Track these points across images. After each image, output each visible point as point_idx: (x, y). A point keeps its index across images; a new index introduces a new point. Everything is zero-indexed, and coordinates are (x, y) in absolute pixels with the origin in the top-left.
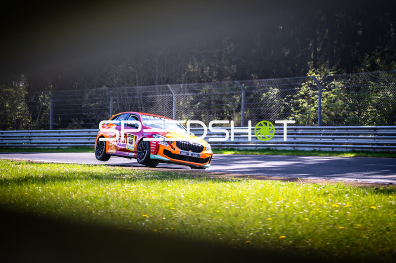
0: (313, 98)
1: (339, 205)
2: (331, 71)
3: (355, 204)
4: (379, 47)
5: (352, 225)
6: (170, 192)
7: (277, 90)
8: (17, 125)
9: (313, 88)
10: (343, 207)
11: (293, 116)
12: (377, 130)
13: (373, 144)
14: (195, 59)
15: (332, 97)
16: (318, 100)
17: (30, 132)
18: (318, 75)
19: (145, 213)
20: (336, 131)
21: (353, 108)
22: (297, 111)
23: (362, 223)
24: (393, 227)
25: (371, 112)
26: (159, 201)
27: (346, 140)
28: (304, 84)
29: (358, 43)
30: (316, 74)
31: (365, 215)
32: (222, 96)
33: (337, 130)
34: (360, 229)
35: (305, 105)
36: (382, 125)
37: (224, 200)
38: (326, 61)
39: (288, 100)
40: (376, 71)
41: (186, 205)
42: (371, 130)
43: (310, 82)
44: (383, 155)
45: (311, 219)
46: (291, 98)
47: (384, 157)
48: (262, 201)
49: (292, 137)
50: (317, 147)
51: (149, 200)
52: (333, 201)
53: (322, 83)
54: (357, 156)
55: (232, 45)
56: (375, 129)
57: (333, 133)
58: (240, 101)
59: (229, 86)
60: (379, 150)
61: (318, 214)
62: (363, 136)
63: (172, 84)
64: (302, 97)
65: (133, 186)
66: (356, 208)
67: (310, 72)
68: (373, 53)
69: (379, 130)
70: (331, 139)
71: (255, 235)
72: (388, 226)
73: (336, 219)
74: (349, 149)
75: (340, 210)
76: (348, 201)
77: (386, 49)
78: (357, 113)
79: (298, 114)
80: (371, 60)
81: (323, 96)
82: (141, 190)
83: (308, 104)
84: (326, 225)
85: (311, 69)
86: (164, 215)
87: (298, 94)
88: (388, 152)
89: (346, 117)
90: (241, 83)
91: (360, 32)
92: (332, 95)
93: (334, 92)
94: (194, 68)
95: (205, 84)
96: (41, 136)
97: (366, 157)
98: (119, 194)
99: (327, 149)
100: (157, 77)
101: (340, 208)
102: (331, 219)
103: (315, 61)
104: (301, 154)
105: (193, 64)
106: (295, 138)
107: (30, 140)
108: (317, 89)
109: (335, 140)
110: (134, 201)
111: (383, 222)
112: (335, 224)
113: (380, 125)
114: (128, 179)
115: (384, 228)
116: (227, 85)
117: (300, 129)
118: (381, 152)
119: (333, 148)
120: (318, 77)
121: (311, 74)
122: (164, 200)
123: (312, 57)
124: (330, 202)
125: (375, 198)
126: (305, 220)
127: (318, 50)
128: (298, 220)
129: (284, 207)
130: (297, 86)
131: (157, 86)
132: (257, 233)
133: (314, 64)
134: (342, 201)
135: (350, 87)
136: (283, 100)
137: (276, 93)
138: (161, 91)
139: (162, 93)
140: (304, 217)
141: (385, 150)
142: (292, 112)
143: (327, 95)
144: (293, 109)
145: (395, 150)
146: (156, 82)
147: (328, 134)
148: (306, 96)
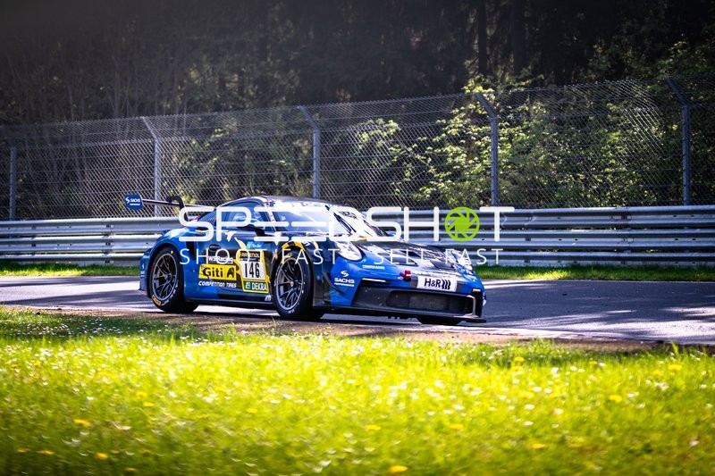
0: (478, 143)
1: (536, 393)
2: (518, 81)
3: (573, 392)
4: (629, 23)
5: (562, 441)
6: (145, 367)
7: (396, 125)
9: (480, 120)
10: (547, 397)
11: (432, 186)
12: (629, 217)
13: (620, 250)
14: (205, 57)
15: (522, 142)
18: (490, 90)
19: (84, 416)
20: (534, 221)
21: (570, 166)
22: (443, 175)
23: (589, 433)
24: (661, 444)
25: (614, 174)
26: (118, 387)
27: (573, 240)
28: (457, 111)
29: (581, 15)
30: (485, 87)
31: (596, 417)
32: (268, 140)
33: (535, 218)
34: (581, 450)
35: (461, 159)
36: (641, 205)
37: (270, 385)
38: (508, 57)
39: (420, 150)
40: (624, 79)
41: (181, 397)
42: (615, 217)
43: (472, 106)
44: (646, 274)
45: (472, 426)
46: (429, 143)
47: (647, 279)
48: (357, 387)
50: (490, 258)
51: (94, 387)
52: (524, 383)
53: (499, 109)
54: (569, 278)
57: (526, 224)
58: (311, 151)
59: (285, 117)
60: (636, 263)
61: (486, 415)
63: (153, 114)
64: (455, 141)
65: (61, 352)
66: (576, 400)
67: (471, 83)
69: (633, 217)
70: (524, 239)
71: (335, 464)
72: (648, 441)
73: (529, 427)
74: (564, 263)
75: (538, 405)
76: (558, 384)
78: (582, 176)
79: (444, 180)
81: (502, 138)
82: (78, 363)
83: (468, 159)
84: (502, 439)
85: (472, 77)
86: (128, 421)
87: (444, 135)
88: (656, 268)
89: (556, 185)
90: (311, 112)
92: (523, 136)
93: (528, 128)
94: (203, 77)
95: (228, 114)
97: (603, 279)
98: (27, 371)
100: (117, 99)
101: (539, 400)
102: (516, 426)
103: (483, 57)
105: (199, 69)
108: (487, 123)
109: (532, 240)
110: (59, 389)
111: (637, 431)
112: (524, 438)
113: (636, 205)
114: (48, 336)
115: (638, 446)
116: (280, 116)
118: (639, 269)
119: (527, 259)
120: (489, 94)
121: (474, 88)
122: (129, 384)
123: (476, 47)
124: (514, 387)
125: (621, 375)
126: (456, 430)
127: (488, 32)
128: (440, 428)
129: (408, 398)
130: (442, 116)
131: (118, 120)
132: (341, 461)
133: (480, 64)
134: (543, 385)
135: (565, 116)
136: (410, 149)
137: (392, 131)
138: (127, 130)
139: (130, 136)
140: (452, 421)
141: (649, 263)
142: (431, 176)
143: (511, 136)
144: (432, 170)
145: (672, 263)
146: (116, 111)
147: (515, 228)
148: (461, 139)
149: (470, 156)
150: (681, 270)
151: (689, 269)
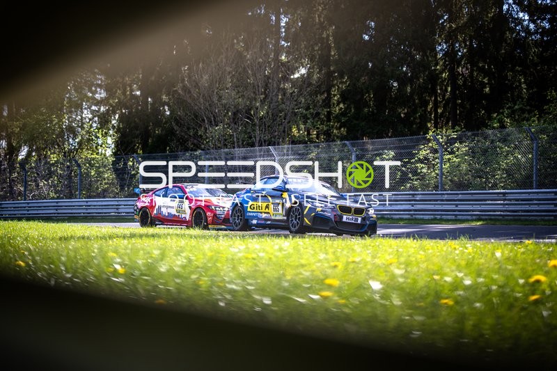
0: (433, 162)
2: (454, 132)
7: (393, 153)
8: (104, 194)
9: (435, 151)
11: (410, 182)
12: (507, 195)
13: (502, 211)
15: (455, 161)
16: (438, 165)
17: (118, 201)
20: (460, 197)
22: (415, 178)
27: (471, 206)
28: (423, 147)
29: (485, 102)
30: (438, 135)
35: (424, 171)
36: (512, 190)
38: (448, 123)
39: (405, 165)
42: (500, 195)
43: (430, 144)
46: (409, 162)
47: (514, 224)
49: (410, 204)
50: (438, 215)
53: (444, 146)
54: (484, 224)
55: (341, 106)
56: (504, 194)
57: (456, 198)
60: (510, 218)
62: (491, 202)
63: (275, 145)
64: (421, 161)
67: (430, 133)
68: (501, 111)
69: (509, 195)
70: (455, 206)
74: (474, 217)
77: (516, 107)
79: (416, 180)
80: (499, 119)
81: (445, 160)
83: (428, 170)
85: (431, 130)
87: (416, 158)
88: (520, 220)
91: (487, 89)
92: (455, 159)
93: (458, 155)
94: (299, 130)
96: (130, 205)
97: (494, 225)
99: (449, 217)
100: (258, 140)
103: (436, 122)
104: (420, 222)
106: (413, 205)
107: (117, 209)
108: (437, 153)
109: (459, 206)
113: (510, 190)
117: (418, 194)
118: (511, 220)
119: (456, 215)
120: (440, 139)
123: (433, 118)
127: (439, 111)
130: (416, 149)
131: (258, 148)
136: (399, 165)
137: (391, 156)
138: (262, 154)
139: (264, 156)
141: (516, 217)
142: (410, 179)
143: (449, 159)
144: (410, 175)
145: (527, 218)
146: (257, 144)
147: (451, 200)
148: (425, 160)
149: (429, 168)
150: (531, 220)
151: (536, 220)
